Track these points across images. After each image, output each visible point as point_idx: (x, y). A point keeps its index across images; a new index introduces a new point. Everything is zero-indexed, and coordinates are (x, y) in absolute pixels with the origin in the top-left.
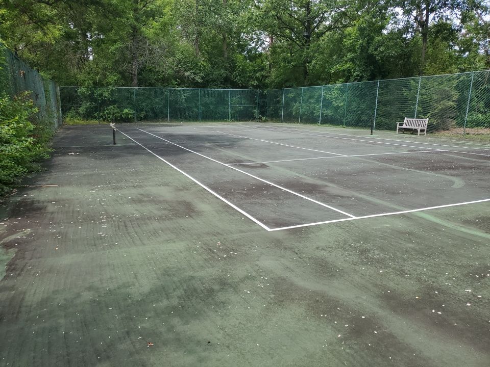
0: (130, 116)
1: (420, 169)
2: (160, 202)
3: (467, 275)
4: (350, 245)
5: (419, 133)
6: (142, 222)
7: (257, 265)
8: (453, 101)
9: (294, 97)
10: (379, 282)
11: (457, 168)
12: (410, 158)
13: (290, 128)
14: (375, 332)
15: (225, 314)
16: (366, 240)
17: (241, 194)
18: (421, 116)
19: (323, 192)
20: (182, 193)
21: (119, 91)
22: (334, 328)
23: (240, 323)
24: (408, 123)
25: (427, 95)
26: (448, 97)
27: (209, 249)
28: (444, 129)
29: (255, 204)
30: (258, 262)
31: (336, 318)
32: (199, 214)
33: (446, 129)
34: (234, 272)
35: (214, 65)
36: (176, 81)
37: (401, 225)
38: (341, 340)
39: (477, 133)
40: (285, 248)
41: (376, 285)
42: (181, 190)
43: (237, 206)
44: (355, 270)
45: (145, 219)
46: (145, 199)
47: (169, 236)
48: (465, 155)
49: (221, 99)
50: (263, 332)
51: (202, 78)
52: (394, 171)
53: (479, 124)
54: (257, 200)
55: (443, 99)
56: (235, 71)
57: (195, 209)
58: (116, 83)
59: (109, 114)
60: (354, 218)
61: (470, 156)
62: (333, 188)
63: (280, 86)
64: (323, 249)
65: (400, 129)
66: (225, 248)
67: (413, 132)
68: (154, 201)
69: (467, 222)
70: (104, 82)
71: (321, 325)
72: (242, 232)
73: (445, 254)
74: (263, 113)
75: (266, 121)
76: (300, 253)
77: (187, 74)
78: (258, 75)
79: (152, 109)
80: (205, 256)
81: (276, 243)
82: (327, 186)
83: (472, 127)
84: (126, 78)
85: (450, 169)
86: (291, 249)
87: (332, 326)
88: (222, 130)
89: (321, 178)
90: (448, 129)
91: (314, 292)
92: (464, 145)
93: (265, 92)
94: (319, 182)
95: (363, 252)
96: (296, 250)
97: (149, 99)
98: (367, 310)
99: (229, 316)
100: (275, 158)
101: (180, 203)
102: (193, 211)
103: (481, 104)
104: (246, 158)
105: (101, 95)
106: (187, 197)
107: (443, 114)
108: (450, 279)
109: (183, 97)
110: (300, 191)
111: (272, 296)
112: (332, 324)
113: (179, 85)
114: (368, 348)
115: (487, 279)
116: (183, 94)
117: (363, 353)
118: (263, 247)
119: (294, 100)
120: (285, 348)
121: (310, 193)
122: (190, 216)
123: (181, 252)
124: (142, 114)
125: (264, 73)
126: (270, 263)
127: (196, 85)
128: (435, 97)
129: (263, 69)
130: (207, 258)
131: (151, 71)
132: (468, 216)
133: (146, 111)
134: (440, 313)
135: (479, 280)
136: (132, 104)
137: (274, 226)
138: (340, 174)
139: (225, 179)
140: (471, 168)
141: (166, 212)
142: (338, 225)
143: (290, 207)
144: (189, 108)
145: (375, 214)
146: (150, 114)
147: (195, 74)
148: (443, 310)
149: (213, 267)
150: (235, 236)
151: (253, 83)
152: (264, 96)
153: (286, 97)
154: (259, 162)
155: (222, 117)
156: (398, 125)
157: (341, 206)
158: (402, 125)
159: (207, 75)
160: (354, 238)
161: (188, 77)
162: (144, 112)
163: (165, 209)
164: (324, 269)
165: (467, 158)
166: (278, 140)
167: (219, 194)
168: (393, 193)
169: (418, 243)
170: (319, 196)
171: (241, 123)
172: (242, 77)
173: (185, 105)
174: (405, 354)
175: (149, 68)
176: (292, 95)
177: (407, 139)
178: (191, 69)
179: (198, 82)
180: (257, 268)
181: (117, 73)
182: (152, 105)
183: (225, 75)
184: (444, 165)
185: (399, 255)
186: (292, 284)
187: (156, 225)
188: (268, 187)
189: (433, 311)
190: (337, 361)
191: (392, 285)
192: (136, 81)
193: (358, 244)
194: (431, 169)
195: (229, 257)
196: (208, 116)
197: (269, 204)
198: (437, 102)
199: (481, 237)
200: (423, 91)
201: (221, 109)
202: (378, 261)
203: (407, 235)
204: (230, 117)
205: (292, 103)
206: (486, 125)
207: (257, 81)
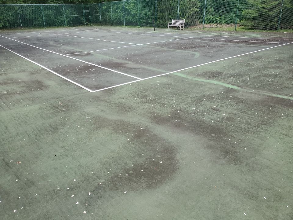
1: (179, 49)
2: (20, 82)
3: (194, 101)
4: (137, 94)
5: (180, 28)
6: (8, 96)
7: (84, 112)
8: (198, 8)
9: (107, 9)
10: (151, 111)
11: (198, 47)
12: (174, 43)
13: (106, 29)
14: (147, 135)
15: (65, 140)
16: (146, 90)
17: (74, 72)
18: (181, 18)
19: (125, 67)
20: (35, 76)
22: (126, 136)
23: (74, 143)
24: (174, 22)
25: (184, 5)
26: (195, 6)
27: (54, 107)
28: (194, 25)
29: (84, 77)
30: (85, 110)
31: (127, 131)
32: (47, 87)
33: (195, 25)
34: (70, 117)
37: (165, 80)
38: (129, 141)
39: (210, 27)
40: (102, 101)
41: (149, 113)
42: (34, 74)
43: (72, 80)
44: (139, 106)
45: (10, 94)
46: (9, 82)
47: (28, 102)
48: (203, 40)
49: (58, 12)
50: (87, 145)
52: (165, 51)
53: (211, 22)
54: (84, 75)
55: (192, 7)
57: (44, 85)
60: (141, 79)
61: (205, 40)
62: (131, 64)
64: (123, 98)
65: (170, 26)
66: (64, 105)
67: (177, 28)
68: (16, 83)
69: (199, 75)
71: (120, 136)
72: (75, 95)
73: (185, 93)
74: (88, 20)
75: (91, 25)
76: (110, 102)
79: (8, 21)
80: (51, 111)
81: (96, 98)
82: (127, 63)
83: (208, 24)
85: (194, 48)
86: (104, 100)
87: (125, 136)
88: (61, 33)
89: (123, 59)
90: (196, 26)
91: (117, 121)
92: (203, 34)
93: (88, 5)
94: (123, 61)
95: (144, 97)
96: (108, 101)
97: (4, 13)
98: (144, 125)
99: (67, 140)
101: (34, 82)
102: (43, 86)
103: (212, 10)
104: (77, 50)
106: (38, 77)
107: (193, 16)
108: (186, 104)
110: (111, 68)
111: (93, 126)
112: (125, 134)
114: (143, 143)
115: (203, 102)
116: (29, 8)
117: (140, 146)
118: (88, 101)
120: (99, 150)
121: (117, 68)
122: (41, 89)
123: (36, 111)
126: (93, 109)
128: (188, 6)
130: (53, 112)
132: (200, 72)
133: (4, 23)
134: (179, 121)
135: (199, 103)
137: (95, 89)
138: (134, 55)
139: (63, 64)
140: (204, 46)
141: (25, 88)
142: (132, 84)
143: (105, 77)
144: (36, 19)
145: (152, 76)
146: (7, 24)
148: (181, 119)
149: (57, 116)
150: (71, 98)
152: (88, 8)
153: (102, 9)
154: (86, 52)
155: (61, 24)
156: (169, 24)
157: (134, 74)
158: (171, 24)
160: (140, 91)
162: (2, 23)
163: (23, 87)
164: (123, 108)
165: (203, 41)
166: (98, 37)
167: (60, 74)
168: (163, 64)
169: (173, 89)
170: (122, 69)
171: (74, 27)
173: (32, 16)
174: (161, 142)
177: (174, 32)
180: (84, 113)
182: (7, 18)
184: (192, 46)
185: (163, 96)
186: (104, 119)
187: (18, 97)
188: (92, 67)
189: (176, 120)
190: (126, 151)
191: (157, 111)
193: (142, 93)
194: (184, 49)
195: (67, 110)
196: (51, 24)
197: (92, 77)
198: (189, 9)
199: (203, 82)
200: (182, 3)
201: (59, 18)
202: (152, 101)
203: (168, 85)
204: (66, 24)
205: (106, 13)
206: (214, 22)
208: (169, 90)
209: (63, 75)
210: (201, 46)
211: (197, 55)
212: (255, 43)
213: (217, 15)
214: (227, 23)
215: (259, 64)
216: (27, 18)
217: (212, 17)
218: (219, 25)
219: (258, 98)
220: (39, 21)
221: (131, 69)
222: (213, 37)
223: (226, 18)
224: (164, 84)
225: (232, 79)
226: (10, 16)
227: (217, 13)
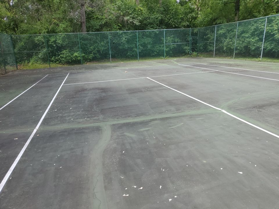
0: (79, 58)
9: (225, 33)
21: (69, 37)
35: (151, 10)
36: (118, 26)
49: (158, 39)
51: (141, 22)
56: (169, 14)
58: (65, 30)
59: (63, 57)
63: (212, 23)
74: (193, 50)
75: (197, 56)
77: (126, 18)
78: (189, 16)
79: (99, 51)
93: (196, 30)
97: (96, 42)
105: (55, 42)
109: (124, 39)
113: (120, 29)
116: (124, 36)
119: (224, 36)
124: (91, 56)
125: (194, 14)
127: (136, 28)
129: (192, 10)
133: (94, 54)
144: (131, 49)
147: (133, 18)
151: (184, 24)
152: (196, 34)
153: (217, 34)
155: (158, 55)
159: (145, 19)
161: (127, 21)
162: (92, 54)
171: (175, 59)
172: (175, 19)
173: (126, 46)
175: (96, 17)
176: (221, 32)
178: (130, 14)
179: (136, 25)
182: (98, 48)
183: (160, 18)
192: (84, 28)
196: (146, 54)
201: (157, 48)
204: (165, 54)
205: (223, 39)
207: (188, 22)
216: (121, 47)
220: (133, 52)
226: (102, 46)
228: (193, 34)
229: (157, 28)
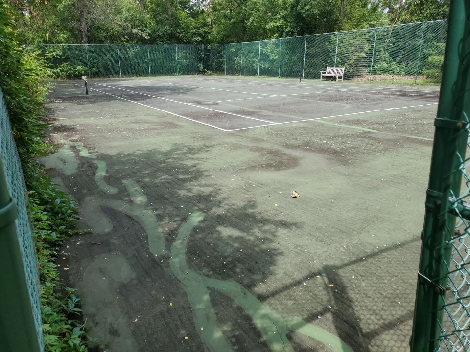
1: (327, 101)
3: (327, 138)
4: (272, 133)
5: (337, 79)
8: (365, 53)
9: (236, 51)
11: (352, 99)
12: (323, 95)
13: (233, 79)
14: (278, 153)
15: (211, 153)
16: (281, 131)
17: (204, 117)
18: (340, 66)
19: (259, 115)
20: (163, 119)
21: (70, 48)
23: (219, 154)
24: (329, 71)
25: (345, 48)
26: (361, 49)
27: (194, 138)
28: (358, 76)
31: (261, 151)
32: (181, 126)
33: (360, 76)
34: (210, 143)
35: (159, 22)
36: (125, 38)
37: (302, 125)
38: (263, 155)
39: (382, 78)
40: (236, 136)
41: (282, 143)
42: (162, 117)
43: (204, 123)
44: (273, 140)
45: (148, 129)
46: (140, 122)
47: (168, 134)
48: (363, 93)
49: (169, 55)
51: (149, 35)
53: (385, 71)
54: (216, 120)
55: (357, 51)
56: (179, 28)
57: (178, 125)
58: (67, 41)
59: (63, 71)
60: (276, 124)
61: (366, 93)
63: (222, 41)
64: (257, 135)
65: (323, 77)
66: (203, 137)
67: (333, 78)
68: (147, 122)
69: (340, 122)
70: (54, 40)
71: (254, 153)
73: (320, 133)
74: (208, 67)
75: (210, 74)
76: (245, 137)
77: (135, 31)
78: (201, 31)
79: (103, 66)
81: (231, 134)
82: (261, 112)
83: (380, 74)
84: (76, 35)
85: (347, 100)
86: (239, 136)
88: (173, 82)
89: (257, 108)
90: (361, 77)
91: (252, 146)
92: (367, 86)
93: (209, 47)
94: (257, 110)
95: (277, 135)
96: (243, 136)
98: (276, 149)
99: (213, 153)
100: (224, 99)
101: (165, 123)
102: (176, 126)
103: (387, 55)
104: (201, 100)
106: (168, 120)
107: (357, 63)
108: (319, 139)
109: (131, 53)
110: (244, 115)
111: (232, 148)
112: (259, 152)
113: (127, 42)
114: (274, 156)
115: (335, 138)
116: (133, 50)
117: (271, 157)
118: (224, 136)
119: (236, 54)
120: (239, 157)
121: (251, 115)
123: (179, 139)
124: (95, 71)
125: (206, 29)
126: (230, 140)
127: (143, 41)
128: (351, 49)
129: (205, 25)
131: (99, 28)
132: (343, 120)
135: (332, 139)
136: (83, 61)
137: (229, 129)
138: (271, 106)
139: (190, 111)
140: (361, 99)
141: (159, 126)
142: (266, 127)
143: (238, 122)
144: (139, 64)
145: (288, 122)
147: (142, 31)
148: (310, 147)
149: (199, 142)
151: (196, 38)
152: (209, 51)
154: (213, 102)
155: (170, 72)
156: (322, 73)
157: (269, 120)
158: (324, 73)
159: (154, 32)
160: (274, 130)
161: (136, 33)
162: (96, 69)
163: (157, 125)
164: (257, 140)
166: (224, 88)
167: (190, 119)
168: (304, 113)
169: (308, 130)
170: (257, 116)
171: (189, 76)
172: (186, 33)
173: (135, 61)
174: (289, 156)
175: (97, 26)
176: (233, 50)
177: (329, 83)
178: (138, 26)
179: (145, 39)
180: (223, 142)
181: (67, 30)
182: (103, 62)
183: (170, 31)
184: (345, 98)
185: (297, 134)
186: (241, 145)
187: (157, 131)
188: (222, 114)
189: (306, 147)
190: (260, 158)
191: (290, 142)
192: (85, 39)
193: (276, 132)
194: (334, 101)
195: (207, 139)
196: (157, 71)
197: (225, 121)
198: (353, 53)
199: (343, 127)
200: (341, 45)
201: (168, 64)
202: (285, 137)
203: (305, 128)
204: (178, 71)
205: (234, 57)
206: (390, 72)
207: (200, 37)
208: (305, 131)
209: (193, 119)
210: (357, 99)
211: (347, 106)
212: (432, 97)
213: (394, 63)
214: (408, 74)
215: (416, 115)
216: (128, 62)
217: (386, 65)
218: (395, 77)
219: (392, 137)
220: (142, 67)
221: (266, 116)
222: (379, 90)
223: (407, 67)
224: (300, 127)
225: (376, 126)
227: (394, 60)
228: (206, 51)
229: (167, 42)
